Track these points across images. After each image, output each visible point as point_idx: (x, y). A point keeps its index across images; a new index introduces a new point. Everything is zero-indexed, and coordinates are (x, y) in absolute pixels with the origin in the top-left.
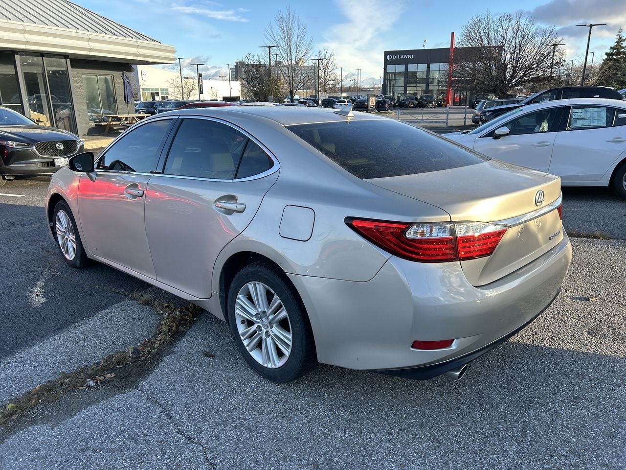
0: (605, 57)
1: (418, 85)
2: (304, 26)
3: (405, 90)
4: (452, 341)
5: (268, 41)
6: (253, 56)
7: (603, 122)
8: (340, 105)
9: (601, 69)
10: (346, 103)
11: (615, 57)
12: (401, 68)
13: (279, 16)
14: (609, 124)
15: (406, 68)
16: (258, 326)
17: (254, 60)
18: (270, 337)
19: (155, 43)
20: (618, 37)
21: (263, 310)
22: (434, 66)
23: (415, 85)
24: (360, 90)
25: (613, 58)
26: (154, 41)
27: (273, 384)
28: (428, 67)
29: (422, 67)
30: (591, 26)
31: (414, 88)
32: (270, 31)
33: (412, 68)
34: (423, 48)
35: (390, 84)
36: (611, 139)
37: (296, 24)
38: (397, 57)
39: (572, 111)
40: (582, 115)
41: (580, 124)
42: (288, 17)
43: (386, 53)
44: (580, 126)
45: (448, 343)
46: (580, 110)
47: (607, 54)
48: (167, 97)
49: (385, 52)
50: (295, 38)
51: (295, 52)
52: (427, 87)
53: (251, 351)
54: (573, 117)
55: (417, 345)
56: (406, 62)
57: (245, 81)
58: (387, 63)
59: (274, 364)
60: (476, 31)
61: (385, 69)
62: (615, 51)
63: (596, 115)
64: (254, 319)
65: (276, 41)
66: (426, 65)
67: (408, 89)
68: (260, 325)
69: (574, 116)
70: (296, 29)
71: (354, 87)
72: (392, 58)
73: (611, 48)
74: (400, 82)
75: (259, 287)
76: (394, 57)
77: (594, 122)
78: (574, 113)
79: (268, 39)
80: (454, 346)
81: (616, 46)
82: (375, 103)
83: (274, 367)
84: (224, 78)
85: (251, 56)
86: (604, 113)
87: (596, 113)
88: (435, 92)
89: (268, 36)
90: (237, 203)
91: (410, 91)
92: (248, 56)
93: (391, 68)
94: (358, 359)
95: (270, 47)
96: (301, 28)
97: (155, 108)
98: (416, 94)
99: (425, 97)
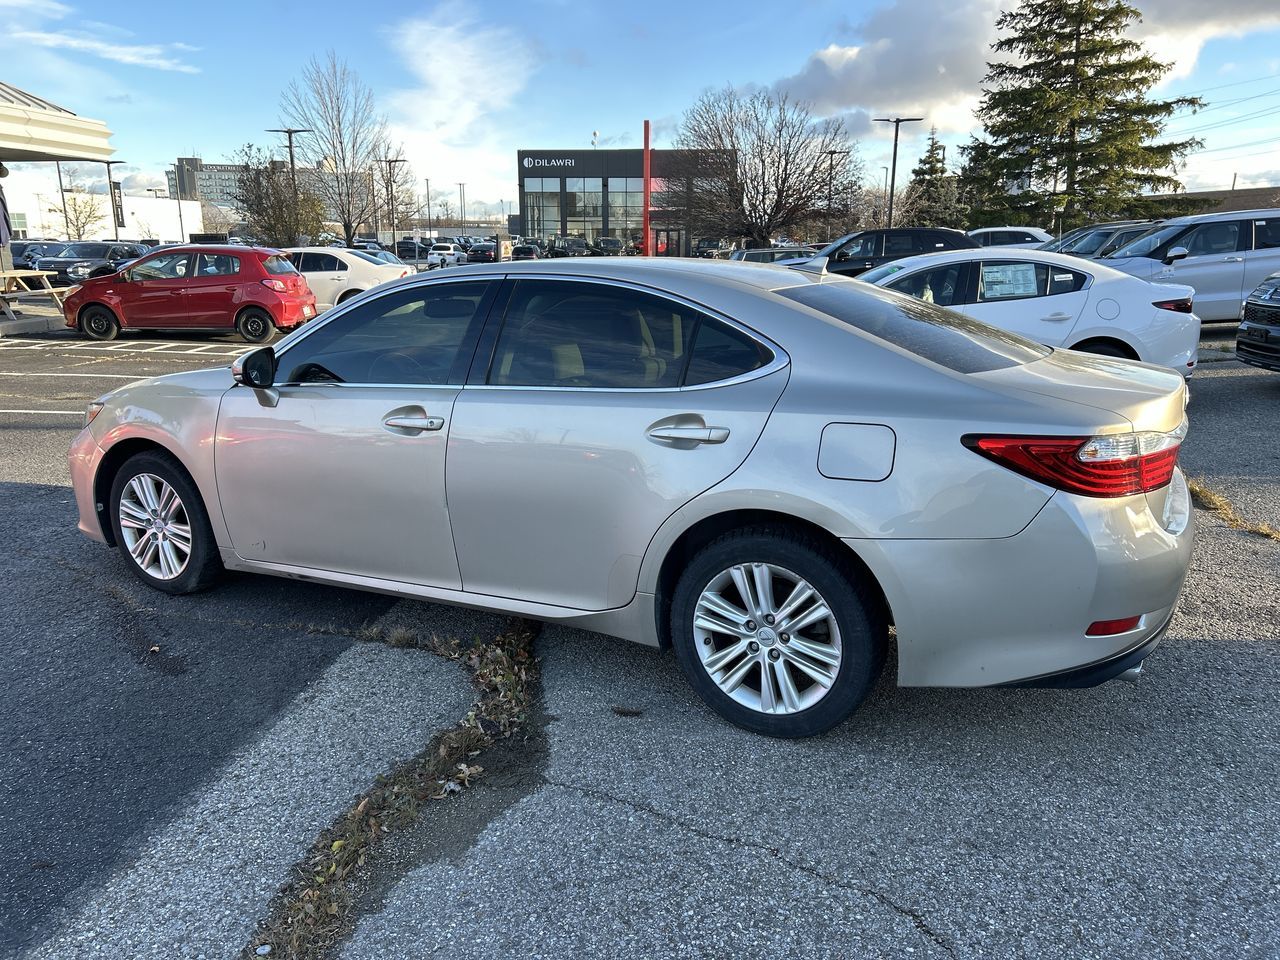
0: (913, 177)
1: (587, 219)
2: (367, 91)
3: (564, 229)
4: (1140, 617)
5: (292, 120)
6: (259, 150)
7: (1033, 289)
8: (439, 254)
9: (908, 198)
10: (452, 251)
11: (927, 177)
12: (552, 185)
13: (311, 69)
14: (1042, 293)
15: (563, 185)
16: (751, 643)
17: (261, 158)
18: (781, 659)
19: (63, 114)
20: (930, 142)
21: (765, 613)
22: (615, 183)
23: (582, 219)
24: (461, 225)
25: (924, 180)
26: (60, 110)
27: (785, 743)
28: (605, 185)
29: (594, 184)
30: (898, 121)
31: (581, 225)
32: (293, 100)
33: (575, 185)
34: (592, 148)
35: (533, 217)
36: (1048, 316)
37: (350, 87)
38: (544, 163)
39: (983, 269)
40: (999, 276)
41: (998, 291)
42: (331, 71)
43: (522, 155)
44: (998, 295)
45: (1132, 623)
46: (995, 268)
47: (914, 172)
48: (24, 232)
49: (519, 152)
50: (350, 115)
51: (350, 145)
52: (606, 222)
53: (731, 691)
54: (986, 279)
55: (1097, 628)
56: (563, 174)
57: (242, 201)
58: (524, 174)
59: (793, 705)
60: (710, 122)
61: (521, 185)
62: (928, 166)
63: (1020, 276)
64: (743, 630)
65: (307, 120)
66: (599, 181)
67: (569, 225)
68: (753, 640)
69: (988, 278)
70: (351, 99)
71: (447, 219)
72: (533, 164)
73: (921, 161)
74: (553, 213)
75: (762, 573)
76: (538, 163)
77: (1019, 288)
78: (987, 274)
79: (288, 113)
80: (1142, 626)
81: (929, 157)
82: (511, 253)
83: (791, 710)
84: (159, 194)
85: (254, 149)
86: (1032, 274)
87: (1019, 274)
88: (618, 233)
89: (291, 110)
90: (705, 427)
91: (573, 229)
92: (246, 150)
93: (533, 185)
94: (983, 668)
95: (290, 133)
96: (361, 96)
97: (28, 257)
98: (582, 236)
99: (604, 241)
